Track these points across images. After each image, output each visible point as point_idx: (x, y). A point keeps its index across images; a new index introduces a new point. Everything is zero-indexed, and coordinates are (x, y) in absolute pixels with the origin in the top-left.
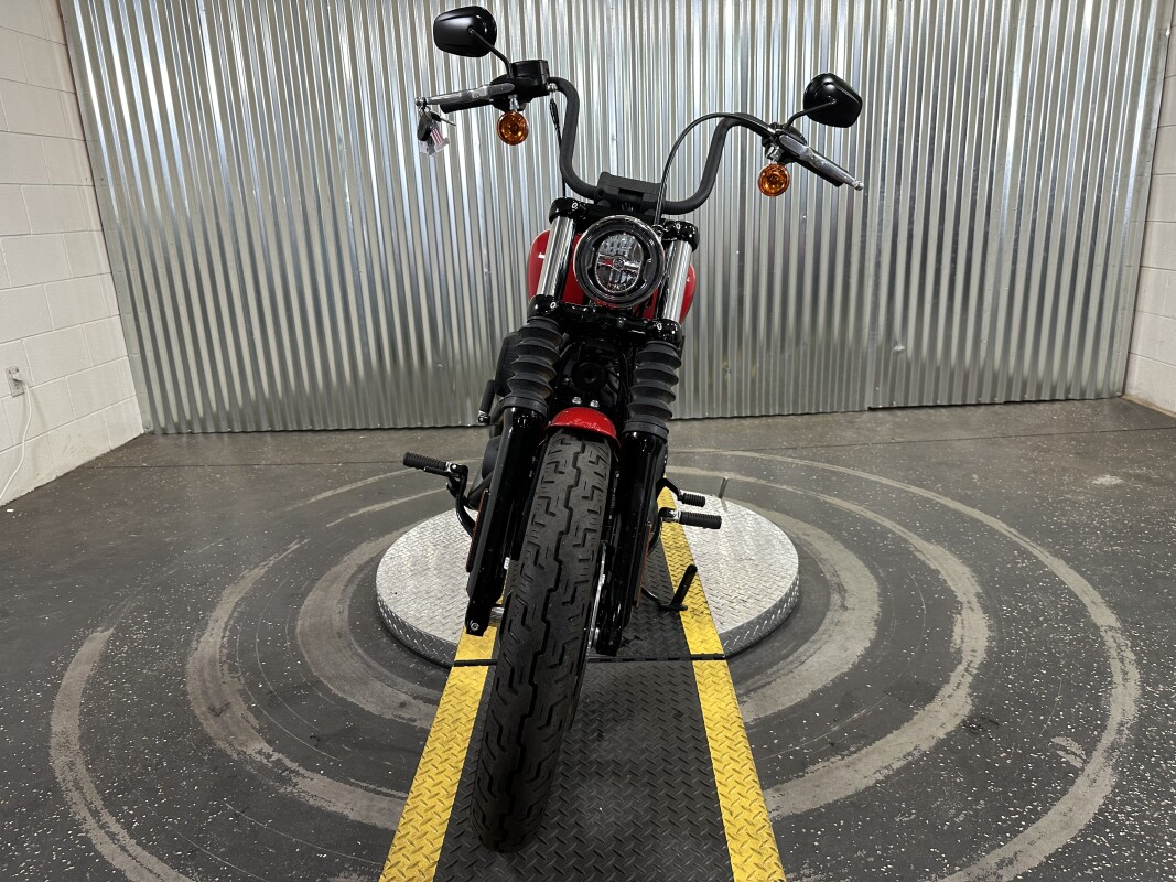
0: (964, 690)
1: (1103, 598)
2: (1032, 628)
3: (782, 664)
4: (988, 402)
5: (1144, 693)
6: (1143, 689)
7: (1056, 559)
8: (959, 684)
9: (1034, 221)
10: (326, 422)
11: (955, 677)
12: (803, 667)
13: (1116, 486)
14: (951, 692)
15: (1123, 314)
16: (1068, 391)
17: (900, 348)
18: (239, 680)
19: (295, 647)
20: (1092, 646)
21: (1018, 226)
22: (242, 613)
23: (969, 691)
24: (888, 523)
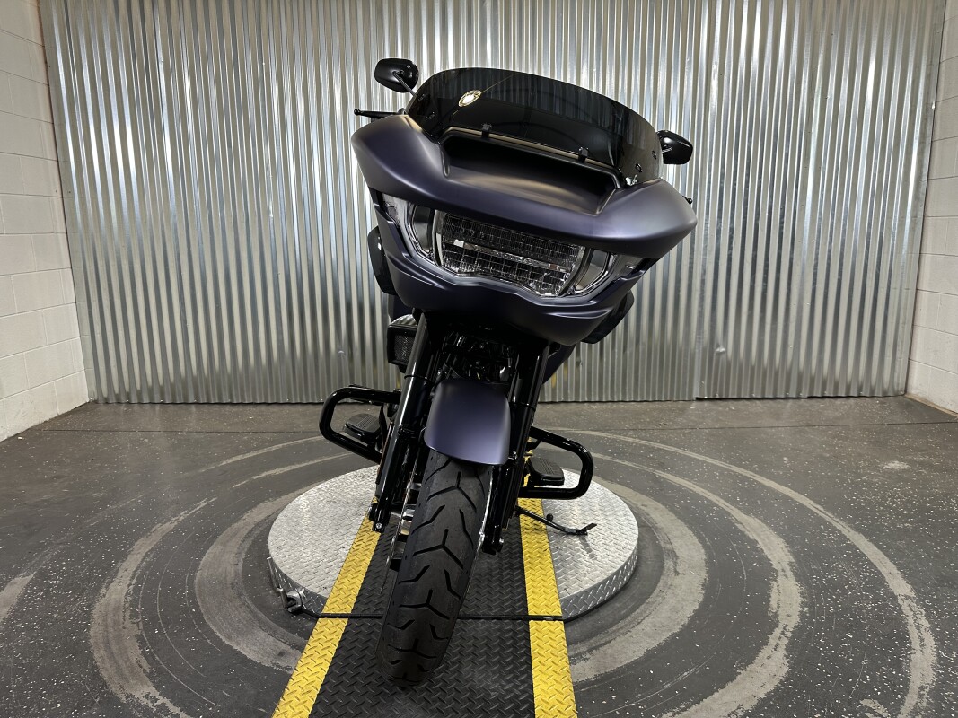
0: (781, 652)
1: (899, 569)
2: (838, 596)
3: (621, 624)
4: (794, 396)
5: (940, 659)
6: (939, 655)
7: (857, 533)
8: (776, 646)
9: (830, 251)
10: (243, 397)
11: (773, 640)
12: (640, 627)
13: (904, 471)
14: (770, 653)
15: (903, 328)
16: (860, 389)
17: (722, 350)
18: (138, 626)
19: (192, 595)
20: (891, 613)
21: (817, 254)
22: (150, 564)
23: (786, 653)
24: (713, 498)
